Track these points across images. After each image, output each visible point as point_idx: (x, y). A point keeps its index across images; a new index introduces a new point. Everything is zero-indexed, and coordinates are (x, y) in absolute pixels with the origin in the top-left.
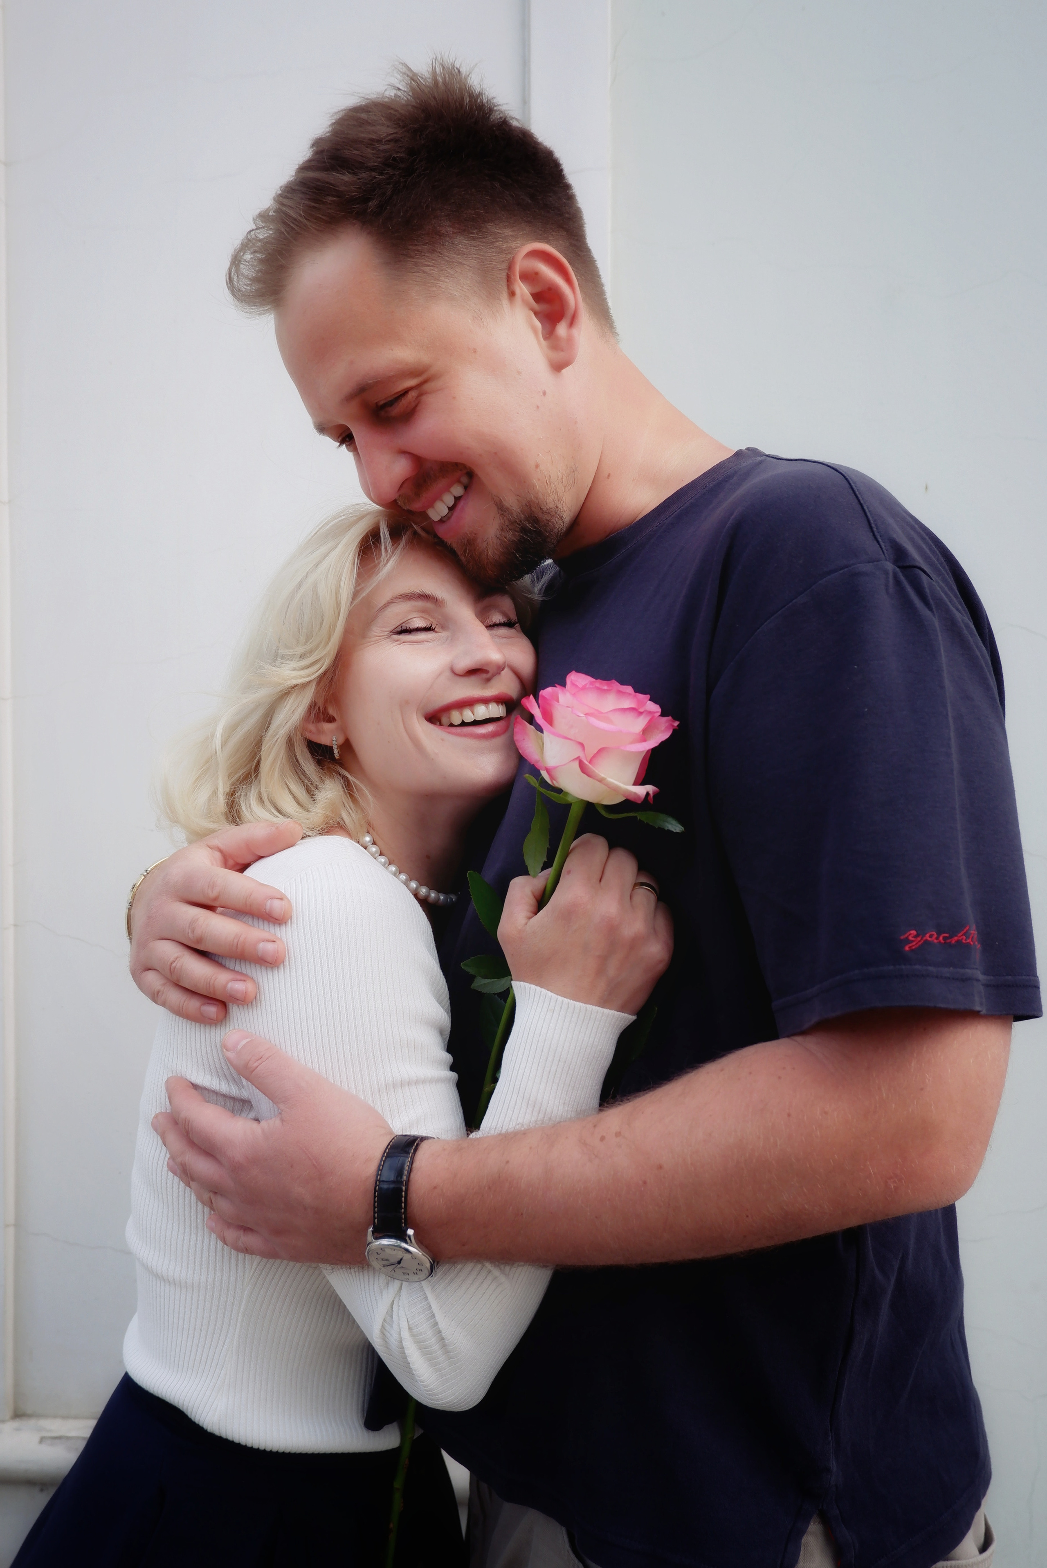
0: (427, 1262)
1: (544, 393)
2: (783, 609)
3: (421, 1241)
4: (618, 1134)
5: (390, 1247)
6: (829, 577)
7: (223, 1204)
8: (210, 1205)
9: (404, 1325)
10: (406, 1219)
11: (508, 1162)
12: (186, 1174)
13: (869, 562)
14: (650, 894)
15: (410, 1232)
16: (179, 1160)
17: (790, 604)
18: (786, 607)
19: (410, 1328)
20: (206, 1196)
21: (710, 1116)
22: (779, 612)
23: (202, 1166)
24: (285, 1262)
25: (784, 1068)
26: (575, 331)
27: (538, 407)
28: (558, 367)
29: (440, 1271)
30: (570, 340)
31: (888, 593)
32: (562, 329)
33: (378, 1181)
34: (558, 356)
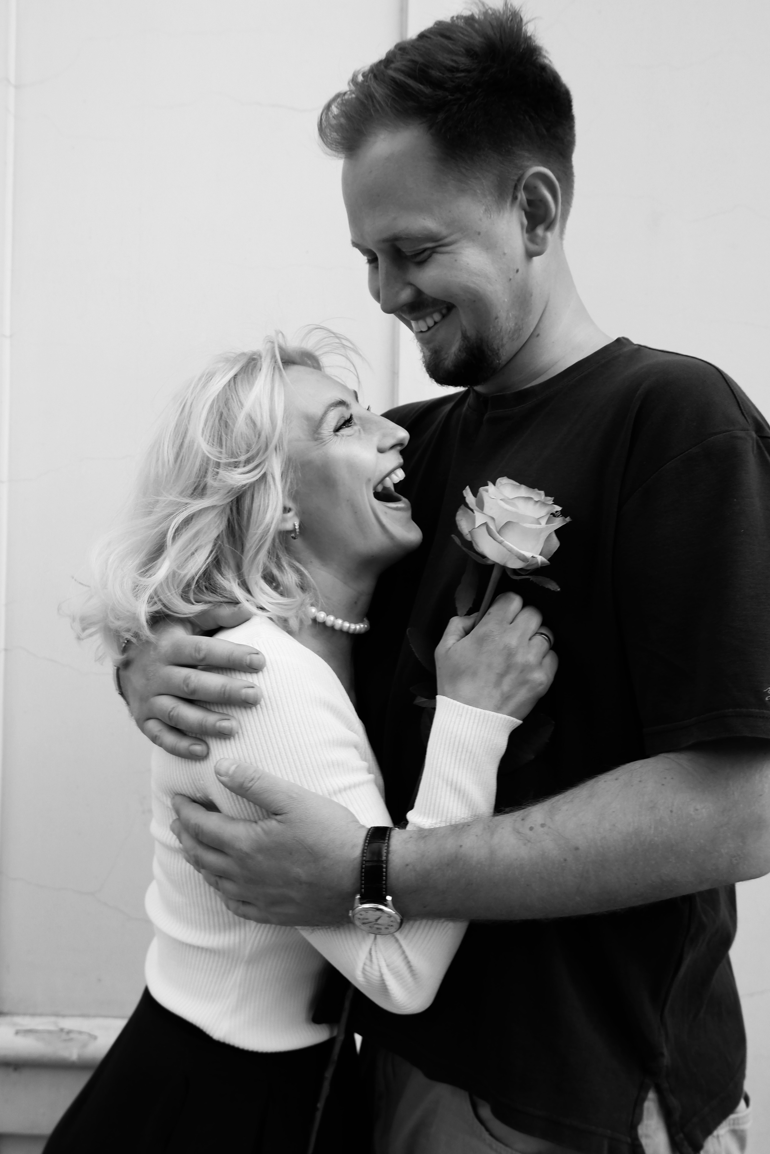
0: (398, 918)
1: (517, 271)
2: (682, 455)
3: (396, 905)
4: (543, 825)
5: (370, 909)
6: (715, 436)
7: (228, 885)
8: (217, 887)
9: (383, 964)
10: (386, 888)
11: (461, 846)
12: (198, 864)
13: (742, 430)
14: (545, 641)
15: (389, 898)
16: (192, 853)
17: (687, 452)
18: (683, 454)
19: (388, 966)
20: (213, 879)
21: (614, 812)
22: (679, 457)
23: (211, 858)
24: (273, 926)
25: (665, 778)
26: (549, 234)
27: (510, 280)
28: (530, 255)
29: (407, 927)
30: (544, 239)
31: (753, 453)
32: (540, 231)
33: (363, 862)
34: (533, 247)
